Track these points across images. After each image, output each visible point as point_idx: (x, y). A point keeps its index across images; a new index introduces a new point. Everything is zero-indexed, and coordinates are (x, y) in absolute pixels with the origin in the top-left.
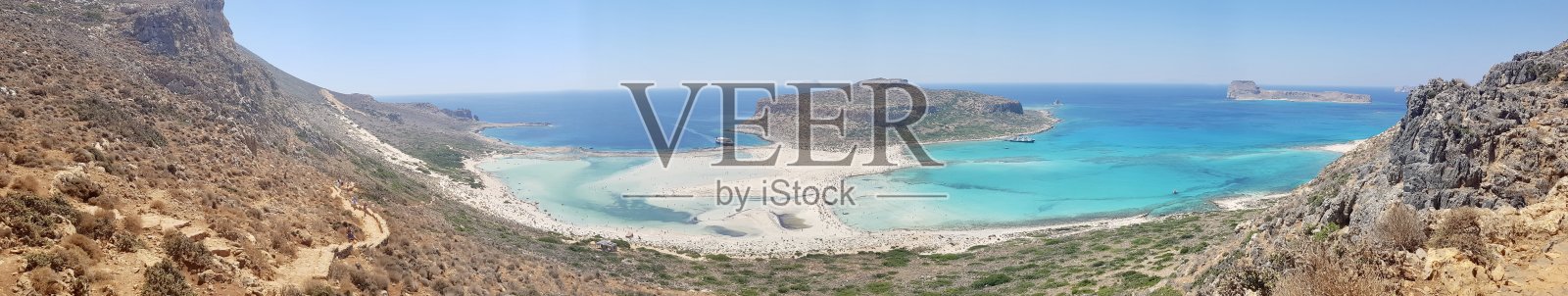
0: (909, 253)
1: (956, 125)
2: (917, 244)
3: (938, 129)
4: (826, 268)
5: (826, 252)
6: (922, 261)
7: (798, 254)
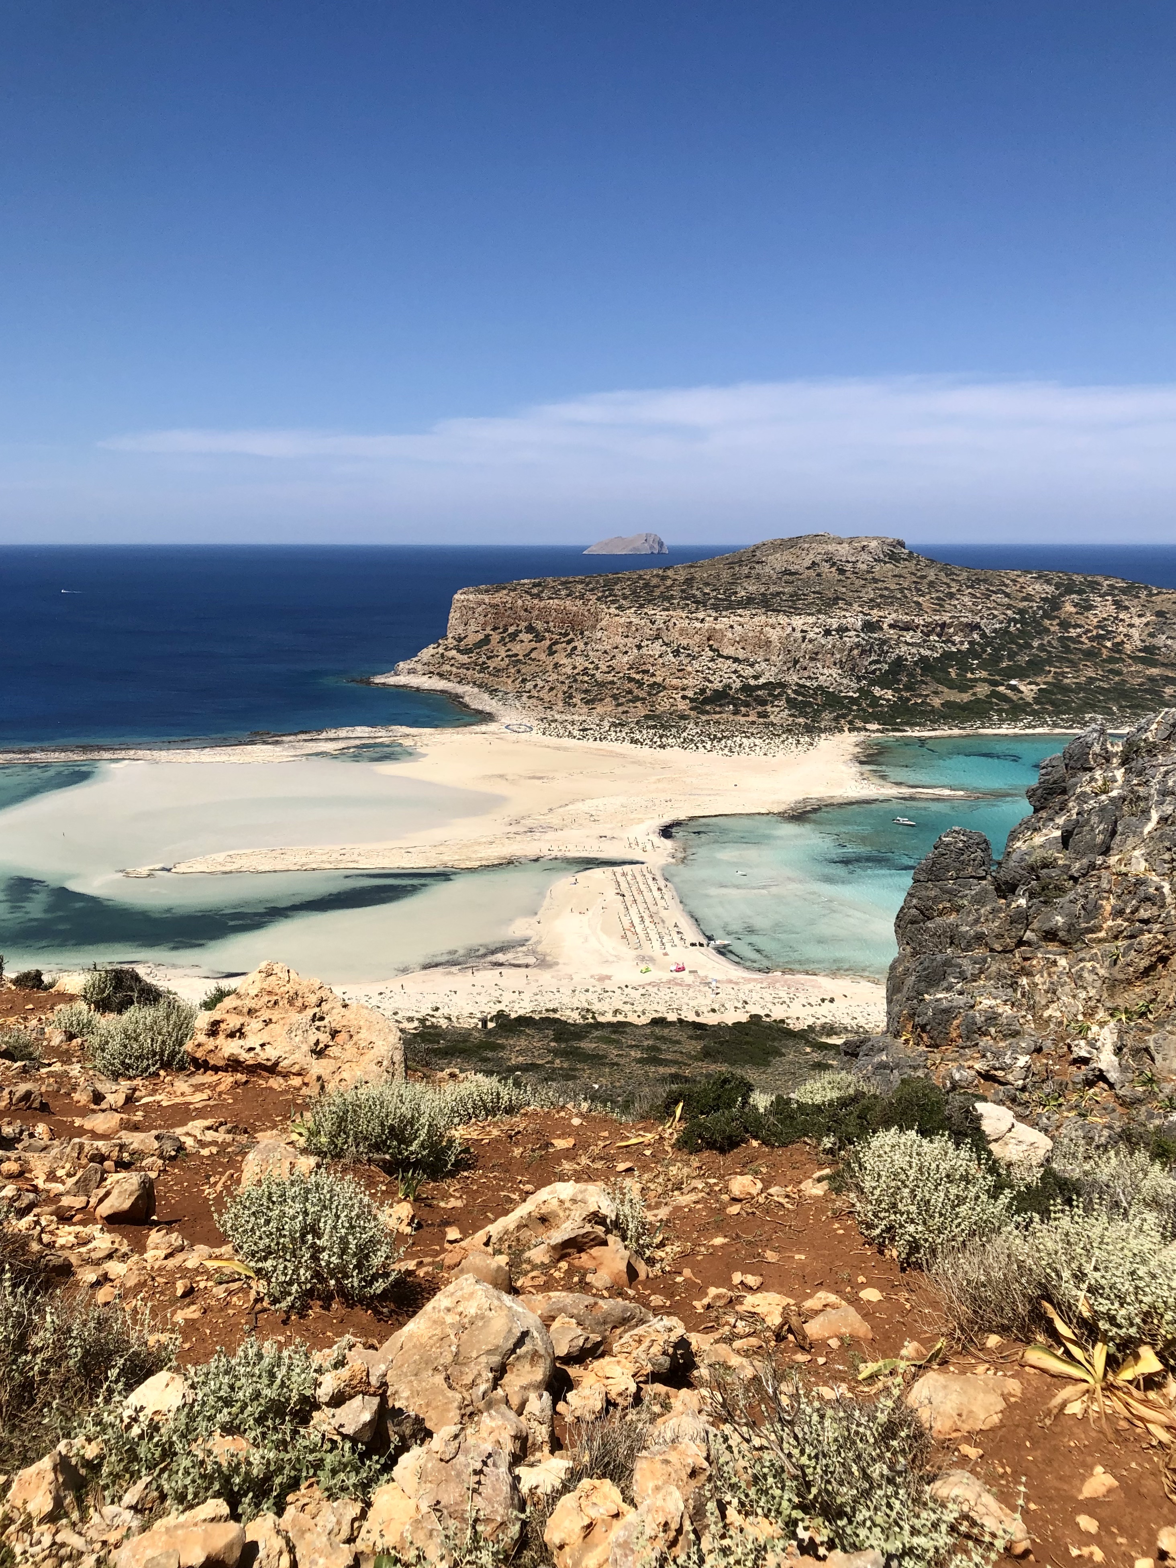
0: (791, 1034)
1: (1043, 681)
2: (825, 1014)
3: (983, 690)
4: (556, 1053)
5: (574, 1017)
6: (817, 1057)
7: (500, 1016)
